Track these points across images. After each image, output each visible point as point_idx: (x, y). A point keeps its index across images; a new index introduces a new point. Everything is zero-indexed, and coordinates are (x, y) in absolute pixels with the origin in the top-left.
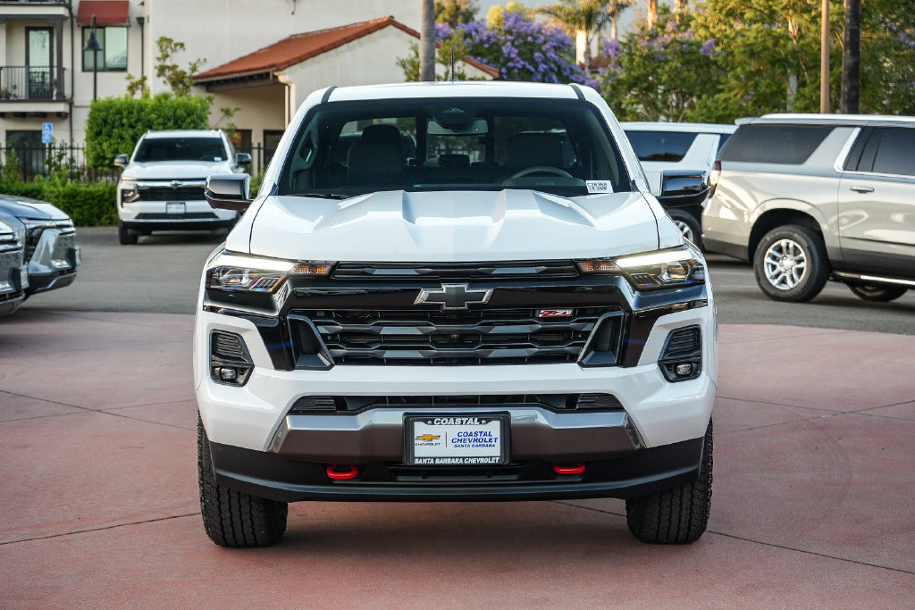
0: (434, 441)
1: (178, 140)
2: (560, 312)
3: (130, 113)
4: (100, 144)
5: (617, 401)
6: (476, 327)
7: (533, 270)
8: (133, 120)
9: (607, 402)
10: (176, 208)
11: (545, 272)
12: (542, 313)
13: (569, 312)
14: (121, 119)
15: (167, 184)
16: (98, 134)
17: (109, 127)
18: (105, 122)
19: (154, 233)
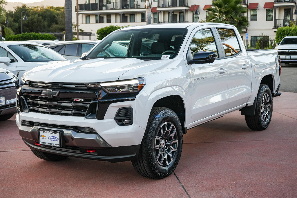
0: (44, 138)
1: (293, 39)
2: (80, 100)
3: (287, 31)
4: (279, 40)
5: (94, 130)
6: (57, 103)
7: (73, 86)
8: (288, 33)
9: (91, 131)
10: (288, 57)
11: (77, 86)
12: (75, 100)
13: (82, 100)
14: (284, 33)
15: (286, 51)
16: (279, 37)
17: (281, 35)
18: (280, 34)
19: (290, 64)
